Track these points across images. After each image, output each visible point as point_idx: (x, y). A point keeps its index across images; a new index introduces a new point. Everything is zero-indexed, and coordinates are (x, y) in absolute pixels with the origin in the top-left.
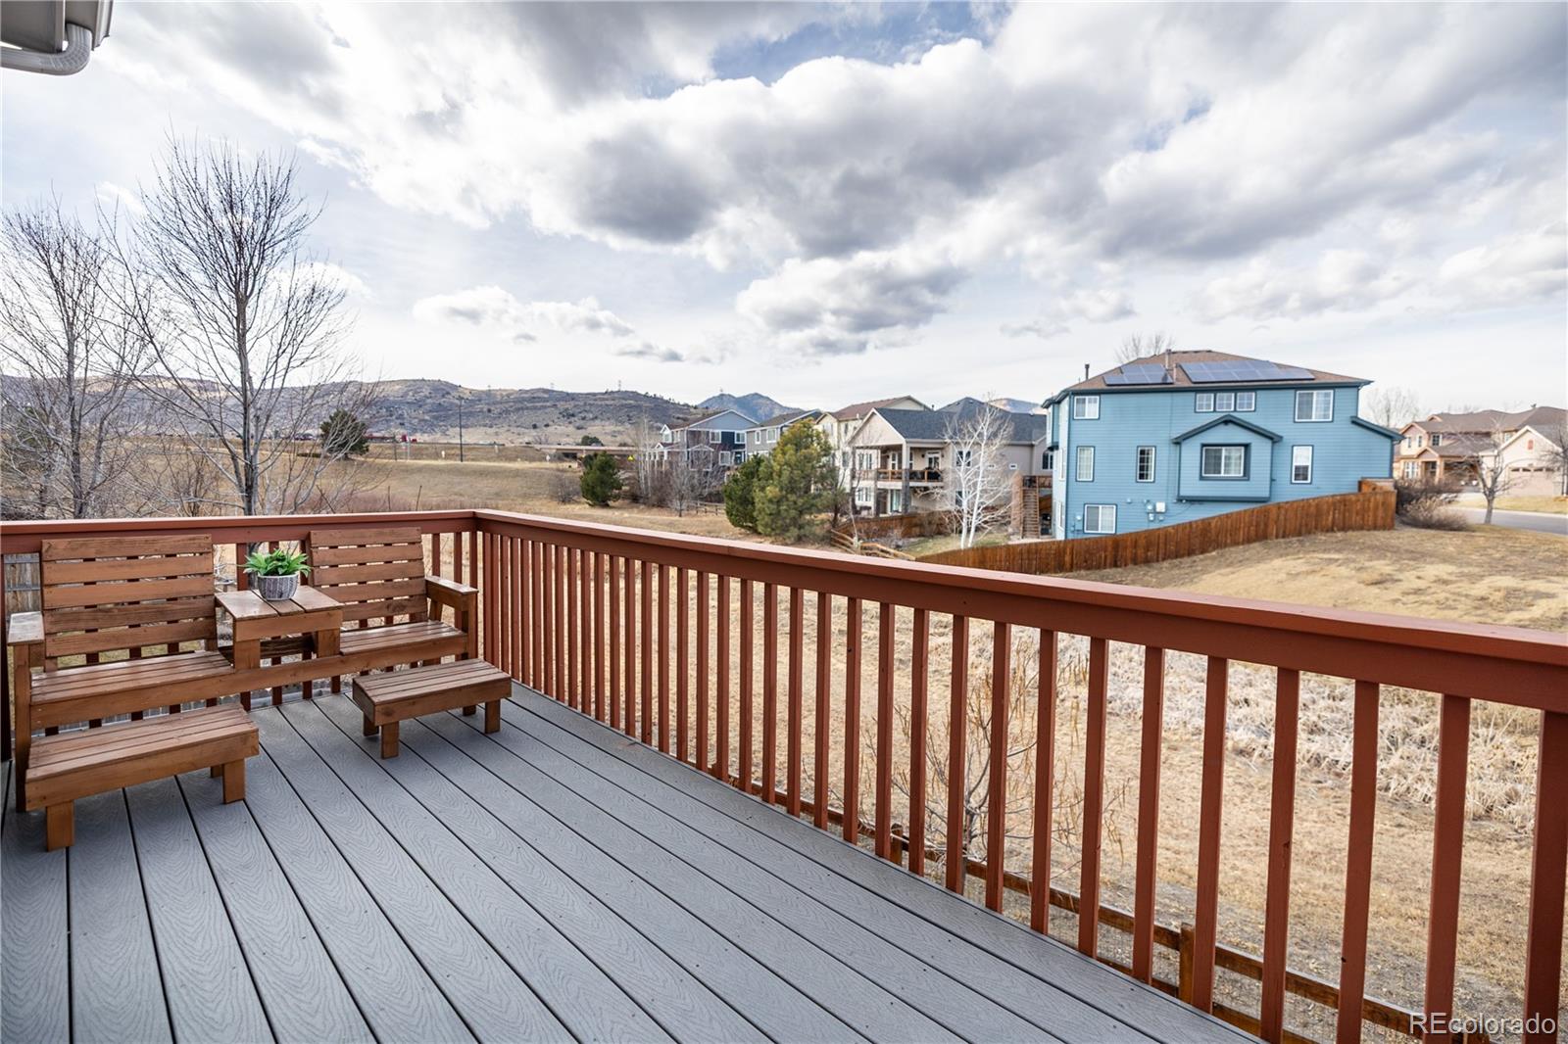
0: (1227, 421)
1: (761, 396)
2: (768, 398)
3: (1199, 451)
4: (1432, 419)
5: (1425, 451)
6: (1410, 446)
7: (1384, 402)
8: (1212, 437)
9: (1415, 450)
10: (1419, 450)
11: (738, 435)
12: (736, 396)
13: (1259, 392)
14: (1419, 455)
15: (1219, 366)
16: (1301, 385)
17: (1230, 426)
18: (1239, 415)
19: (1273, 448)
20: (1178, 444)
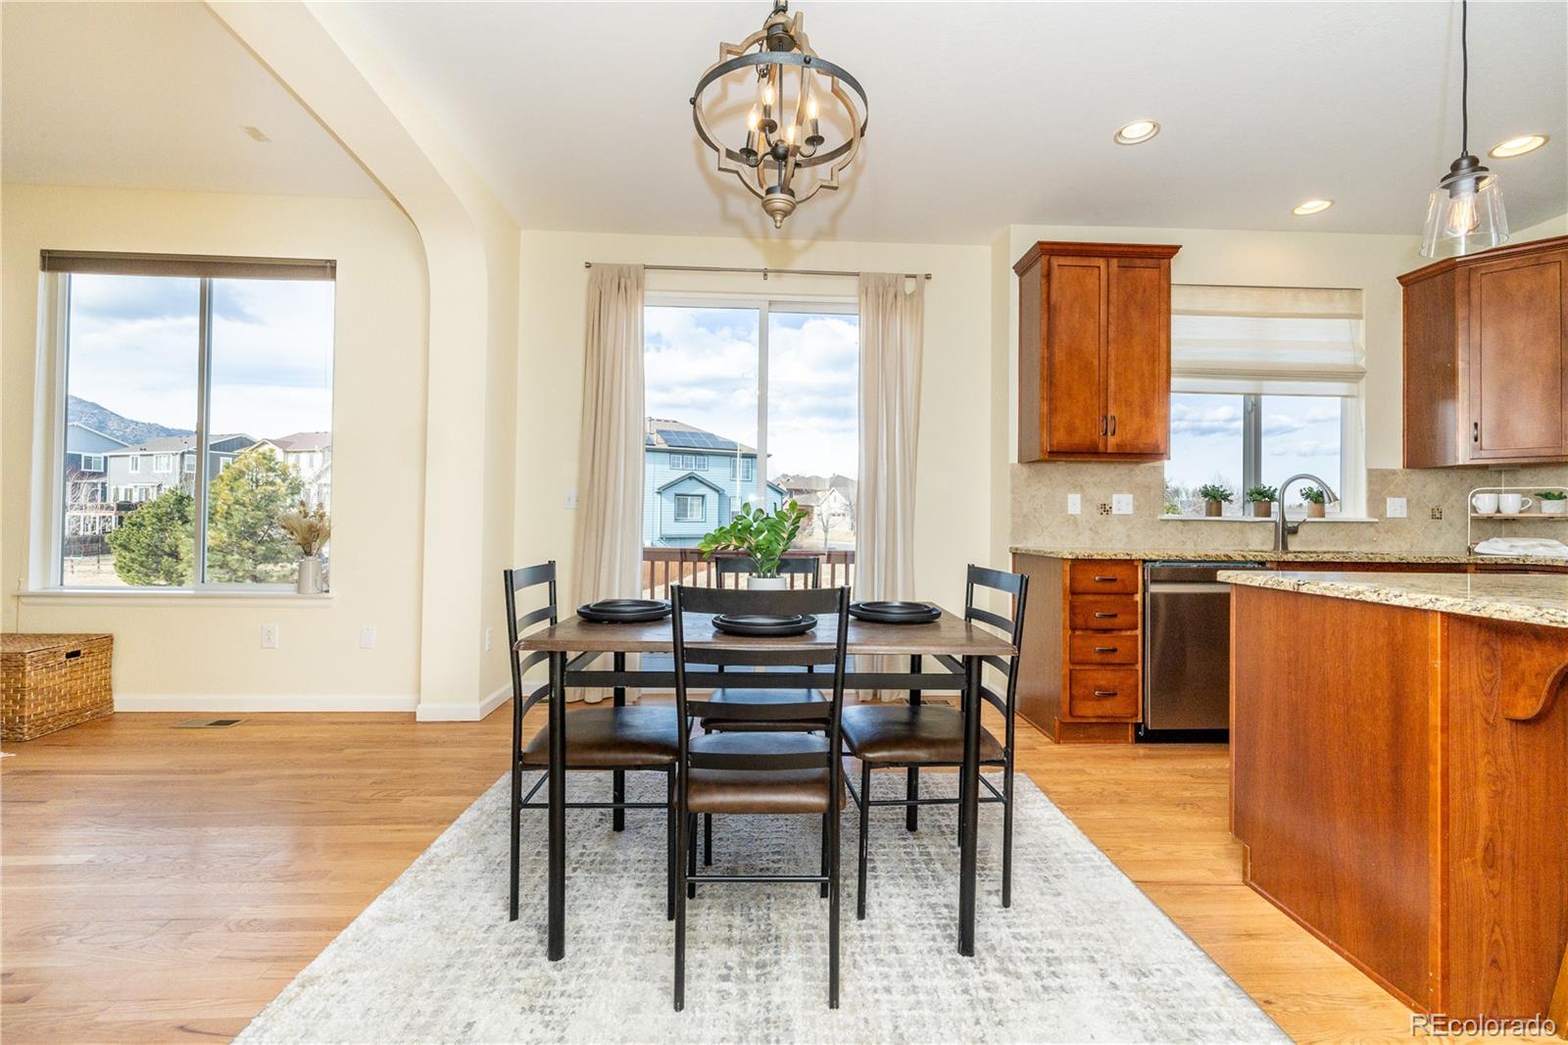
0: (690, 477)
3: (673, 499)
8: (680, 489)
11: (87, 459)
13: (708, 457)
15: (683, 434)
16: (727, 452)
17: (694, 481)
18: (700, 474)
19: (719, 499)
20: (659, 493)
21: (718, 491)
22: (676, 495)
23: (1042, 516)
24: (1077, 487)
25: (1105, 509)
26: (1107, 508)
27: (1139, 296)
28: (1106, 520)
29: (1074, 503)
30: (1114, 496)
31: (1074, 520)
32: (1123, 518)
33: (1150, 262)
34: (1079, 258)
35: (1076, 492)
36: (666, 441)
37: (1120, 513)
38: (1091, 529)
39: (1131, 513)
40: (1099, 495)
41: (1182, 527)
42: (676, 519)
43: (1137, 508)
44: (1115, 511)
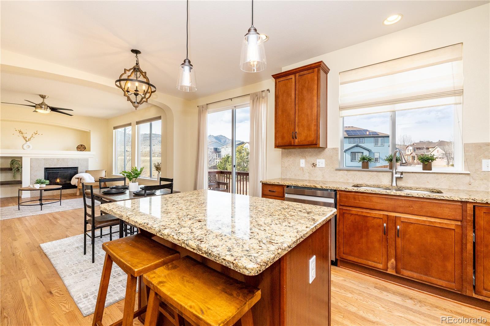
0: (357, 146)
1: (222, 136)
2: (225, 137)
3: (350, 154)
4: (414, 144)
5: (412, 153)
6: (408, 152)
7: (403, 139)
8: (353, 150)
9: (409, 153)
10: (411, 153)
11: (219, 149)
12: (215, 136)
13: (365, 138)
14: (411, 154)
15: (355, 131)
16: (375, 136)
17: (358, 147)
18: (360, 144)
19: (369, 153)
20: (345, 152)
21: (369, 151)
22: (351, 152)
23: (292, 168)
24: (304, 157)
25: (314, 165)
26: (315, 165)
27: (306, 85)
28: (314, 169)
29: (302, 162)
30: (317, 160)
31: (302, 169)
32: (321, 169)
33: (311, 71)
34: (284, 77)
35: (303, 159)
36: (348, 134)
37: (320, 166)
38: (309, 173)
39: (324, 166)
40: (312, 160)
41: (347, 173)
42: (351, 161)
43: (326, 165)
44: (317, 166)
